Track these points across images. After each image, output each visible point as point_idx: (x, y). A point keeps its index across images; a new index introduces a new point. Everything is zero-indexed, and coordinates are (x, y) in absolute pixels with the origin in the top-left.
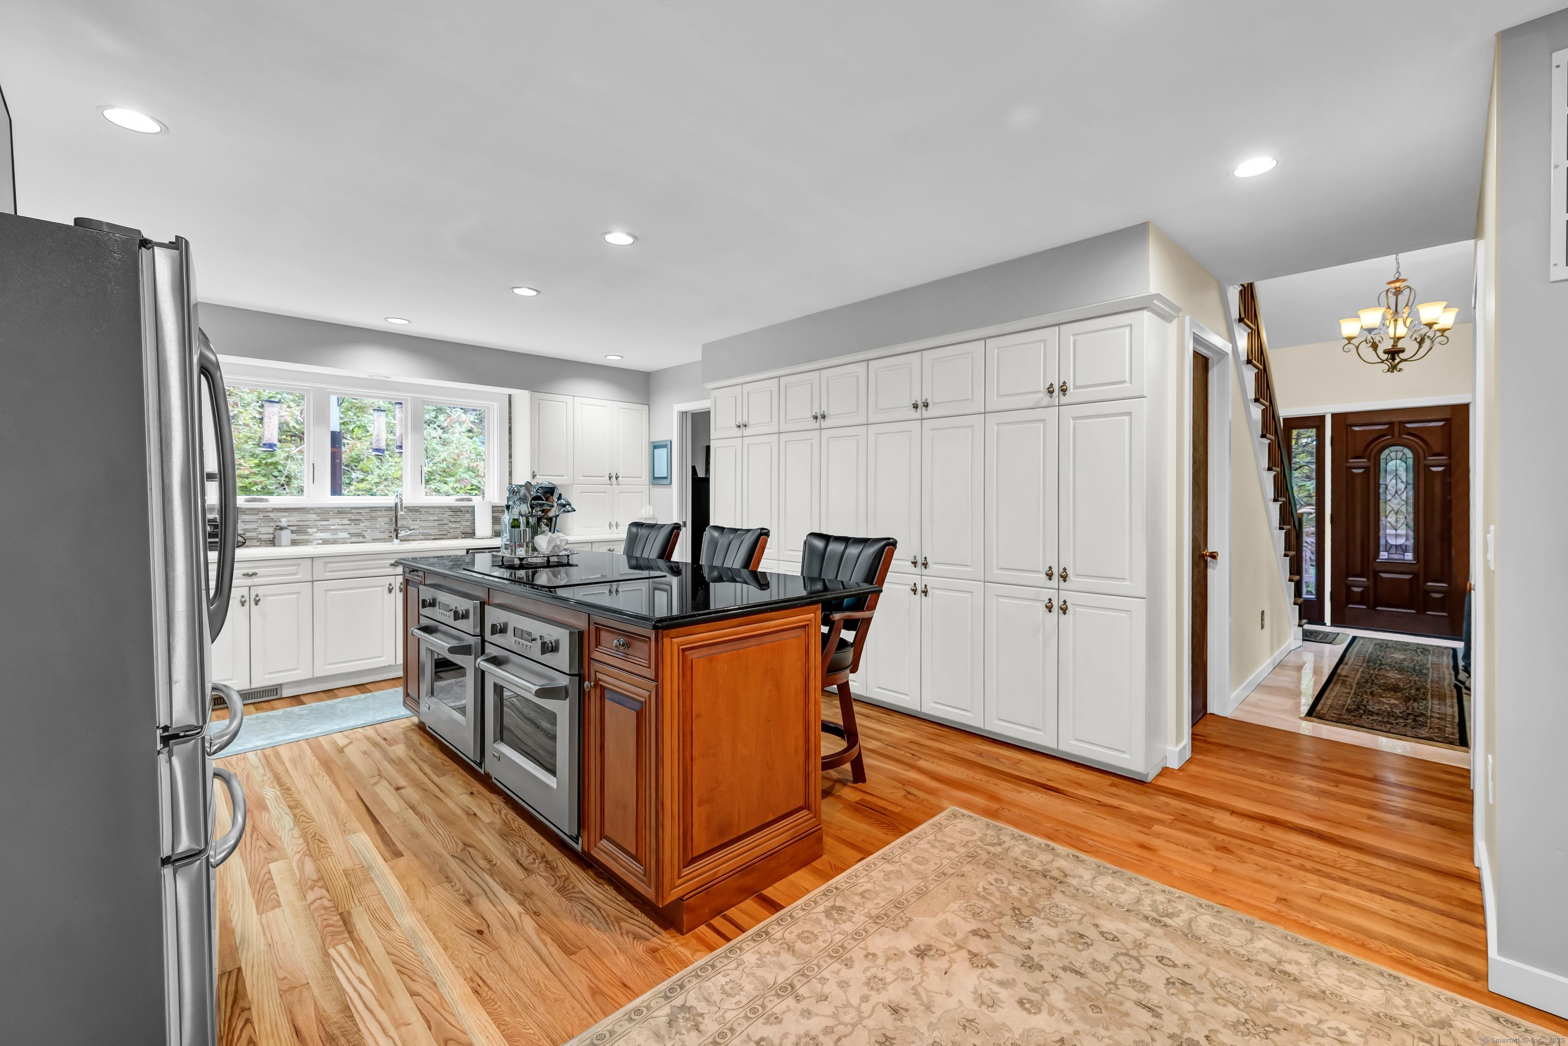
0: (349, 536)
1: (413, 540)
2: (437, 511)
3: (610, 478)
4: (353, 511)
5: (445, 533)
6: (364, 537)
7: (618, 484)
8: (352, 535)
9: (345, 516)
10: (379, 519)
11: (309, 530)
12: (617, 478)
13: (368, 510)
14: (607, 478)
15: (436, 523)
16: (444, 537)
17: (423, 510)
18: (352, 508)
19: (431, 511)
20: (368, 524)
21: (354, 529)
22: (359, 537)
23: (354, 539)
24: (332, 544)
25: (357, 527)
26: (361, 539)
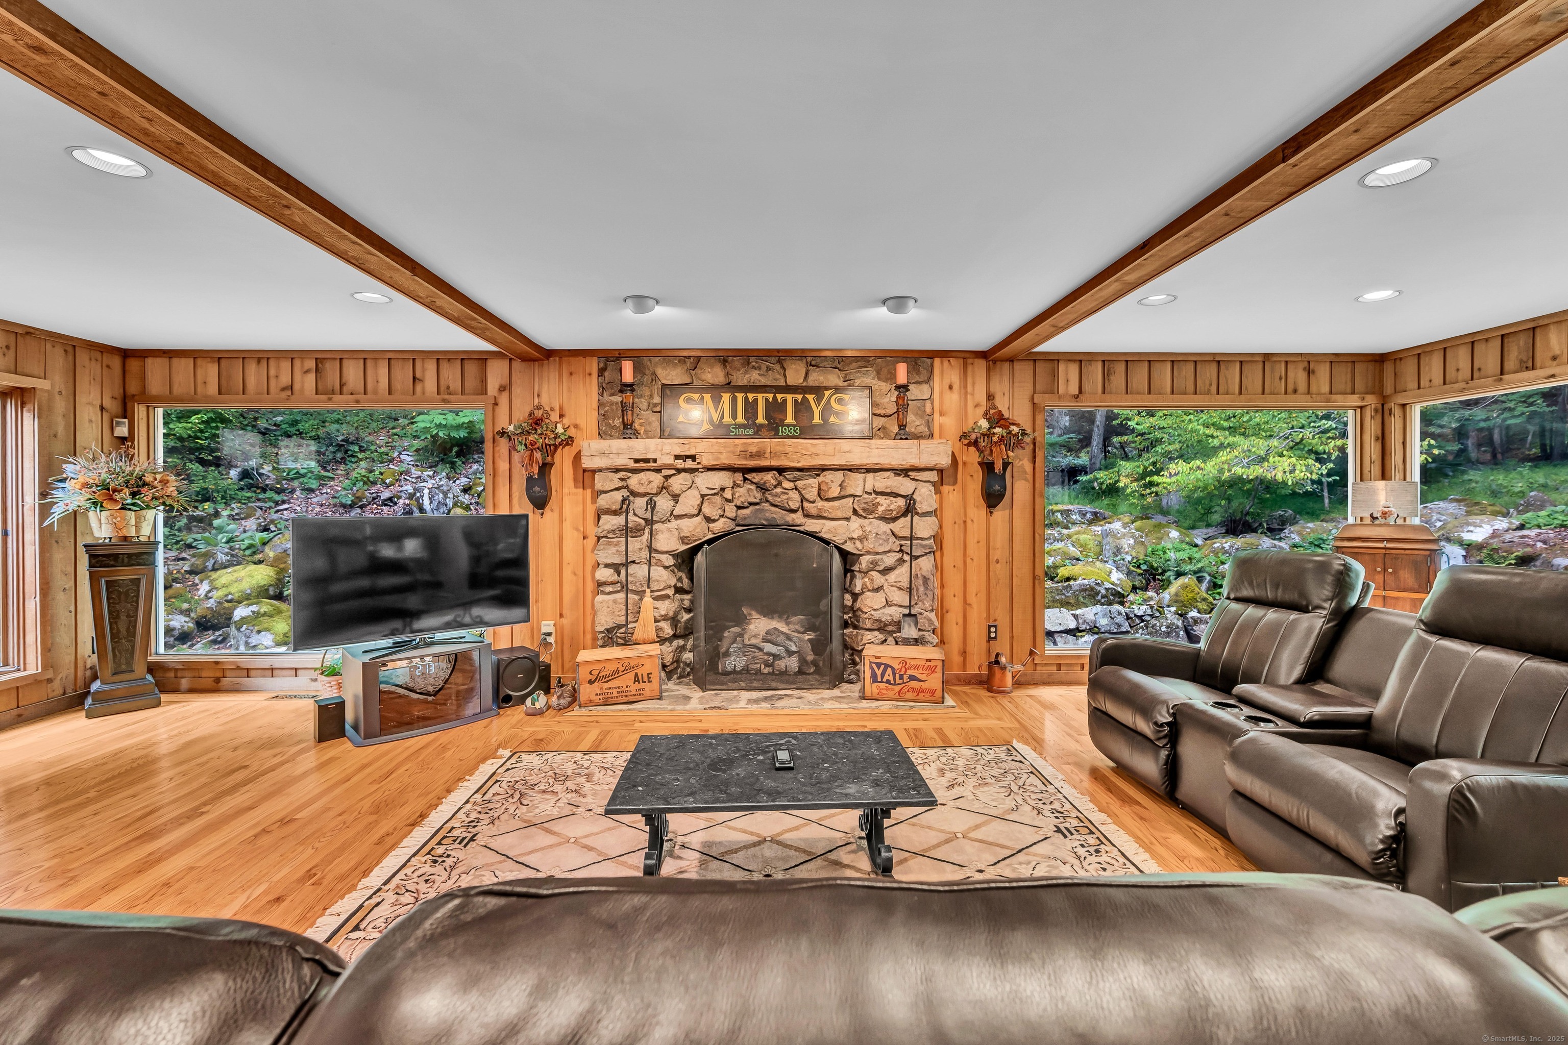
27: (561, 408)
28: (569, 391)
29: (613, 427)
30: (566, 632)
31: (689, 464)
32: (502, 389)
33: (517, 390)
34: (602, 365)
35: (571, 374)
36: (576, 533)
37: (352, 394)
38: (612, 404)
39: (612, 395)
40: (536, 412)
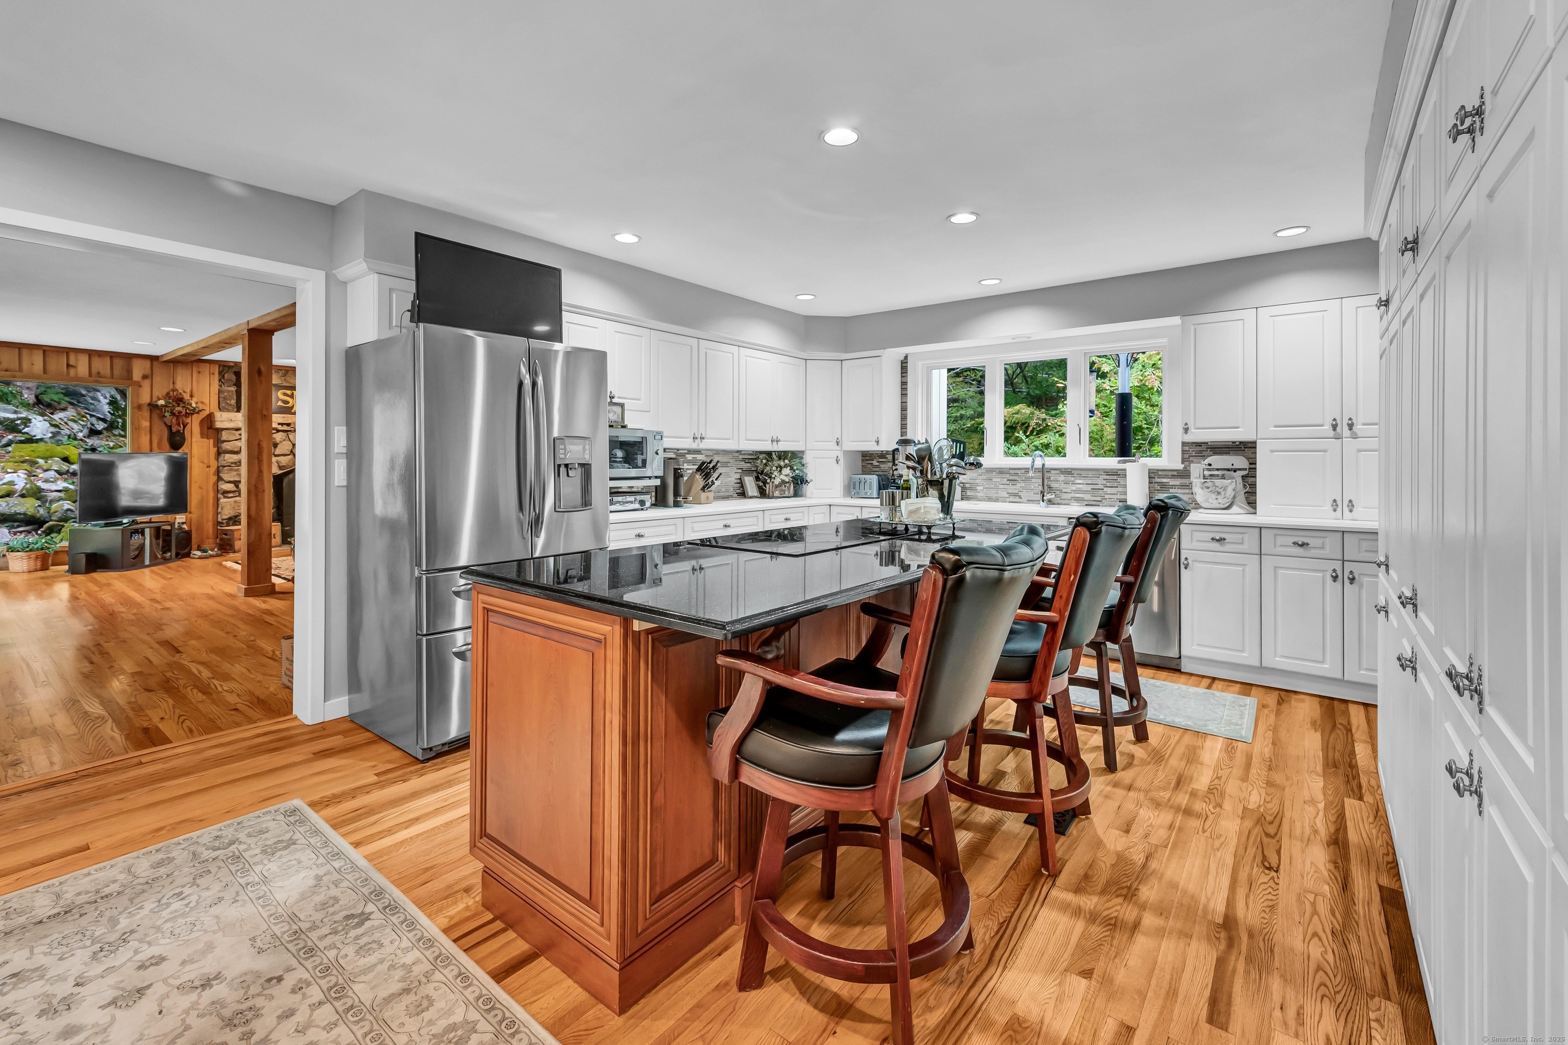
0: (1007, 495)
1: (1065, 504)
2: (1090, 474)
3: (1334, 427)
4: (1011, 471)
5: (1099, 499)
6: (1020, 497)
7: (1355, 436)
8: (1011, 494)
9: (1004, 476)
10: (1034, 480)
11: (978, 488)
12: (1351, 426)
13: (1023, 471)
14: (1328, 427)
15: (1089, 488)
16: (1098, 503)
17: (1075, 472)
18: (1010, 469)
19: (1084, 473)
20: (1023, 485)
21: (1012, 489)
22: (1016, 497)
23: (1012, 499)
24: (995, 501)
25: (1014, 487)
26: (1017, 499)
27: (191, 392)
28: (198, 382)
29: (231, 405)
30: (193, 522)
31: (285, 428)
32: (145, 377)
33: (157, 379)
34: (221, 369)
35: (199, 372)
36: (202, 465)
37: (6, 371)
38: (229, 391)
39: (228, 386)
40: (171, 393)
